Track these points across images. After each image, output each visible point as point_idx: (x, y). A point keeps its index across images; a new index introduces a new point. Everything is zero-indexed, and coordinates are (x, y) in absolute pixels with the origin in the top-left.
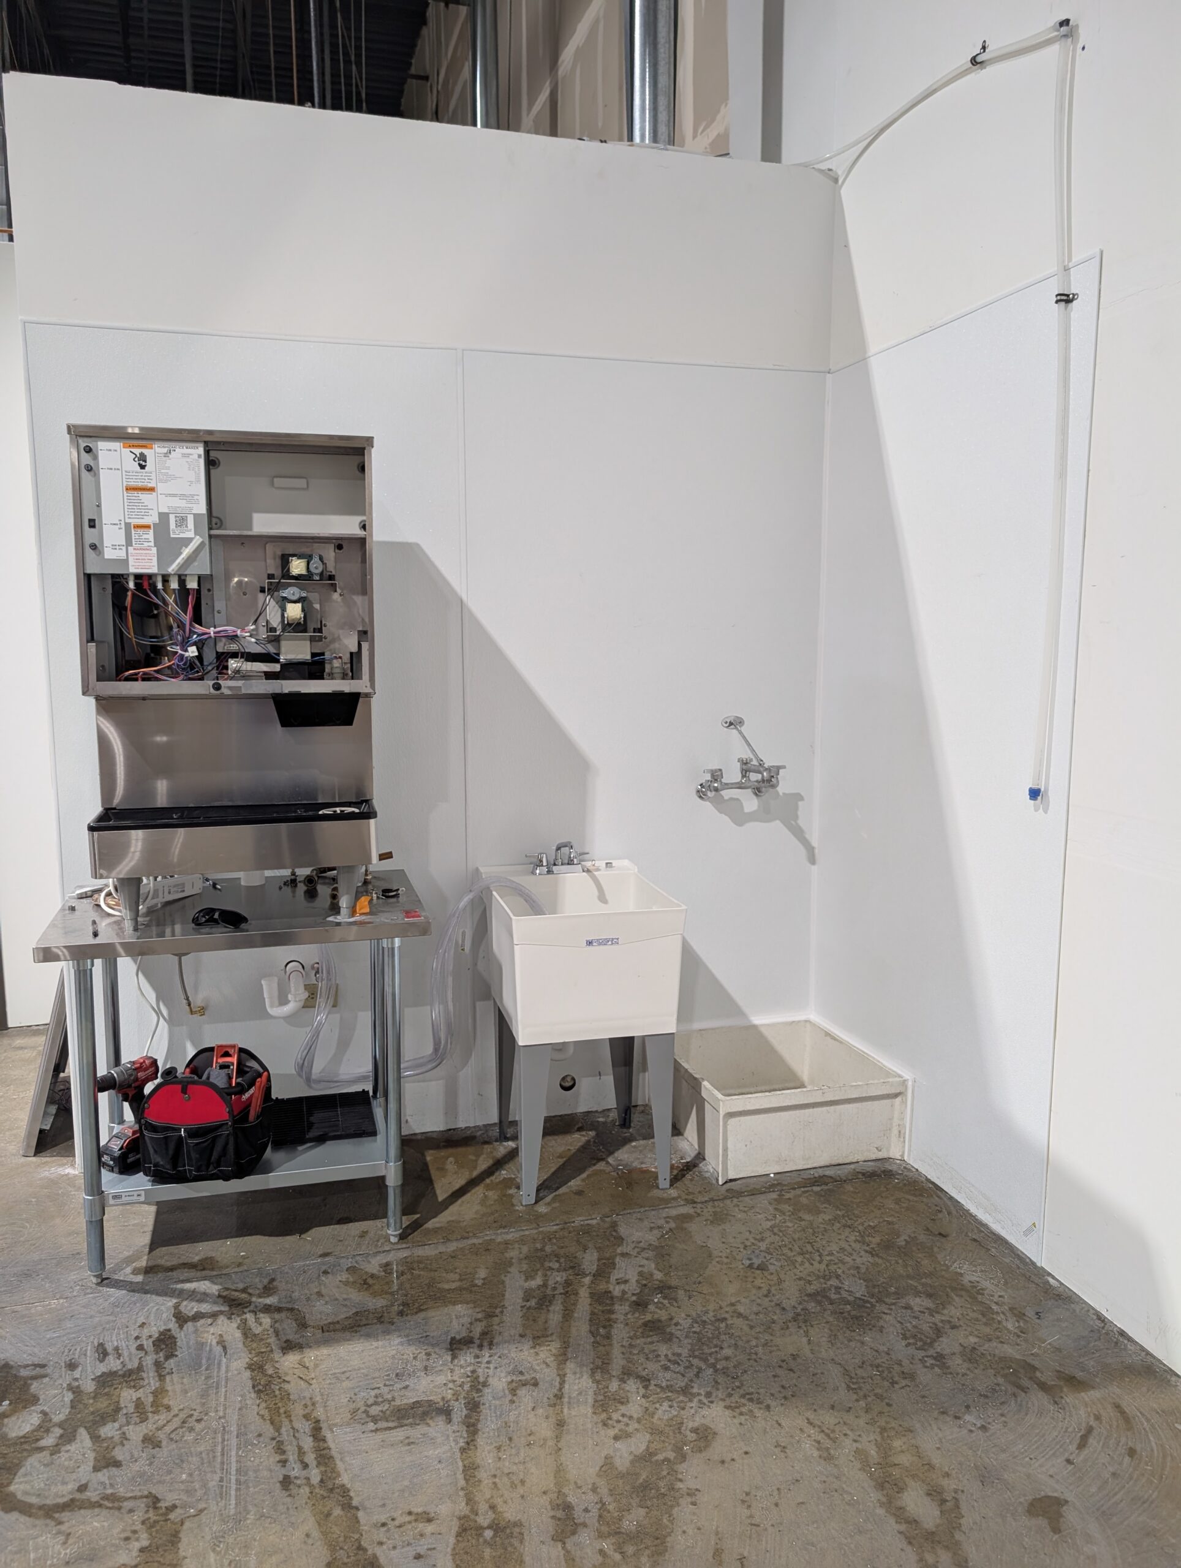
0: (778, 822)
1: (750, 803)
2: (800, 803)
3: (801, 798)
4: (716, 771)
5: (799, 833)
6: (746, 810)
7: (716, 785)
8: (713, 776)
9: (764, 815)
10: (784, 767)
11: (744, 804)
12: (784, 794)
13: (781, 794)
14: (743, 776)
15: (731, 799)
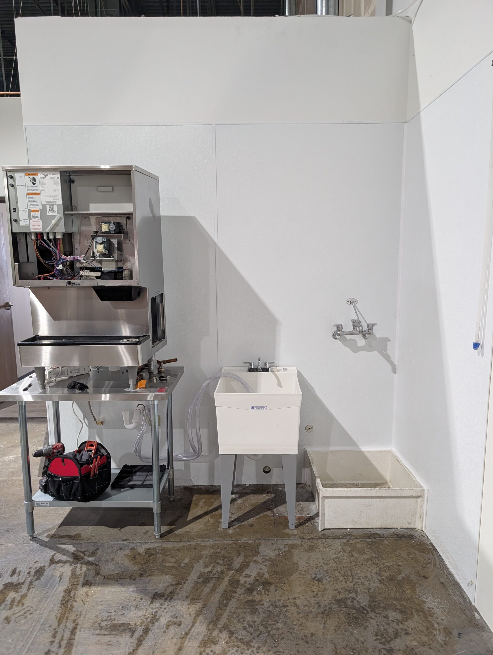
0: (376, 351)
1: (360, 341)
2: (388, 343)
3: (389, 340)
4: (339, 325)
5: (388, 358)
6: (359, 345)
7: (339, 332)
8: (337, 328)
9: (368, 348)
10: (376, 324)
11: (358, 342)
12: (379, 338)
13: (378, 338)
14: (354, 329)
15: (351, 339)
